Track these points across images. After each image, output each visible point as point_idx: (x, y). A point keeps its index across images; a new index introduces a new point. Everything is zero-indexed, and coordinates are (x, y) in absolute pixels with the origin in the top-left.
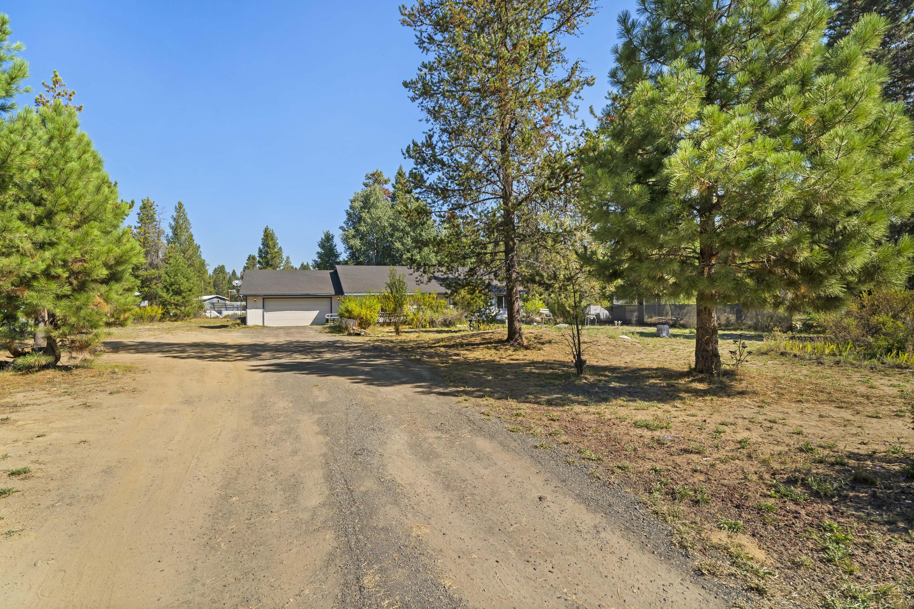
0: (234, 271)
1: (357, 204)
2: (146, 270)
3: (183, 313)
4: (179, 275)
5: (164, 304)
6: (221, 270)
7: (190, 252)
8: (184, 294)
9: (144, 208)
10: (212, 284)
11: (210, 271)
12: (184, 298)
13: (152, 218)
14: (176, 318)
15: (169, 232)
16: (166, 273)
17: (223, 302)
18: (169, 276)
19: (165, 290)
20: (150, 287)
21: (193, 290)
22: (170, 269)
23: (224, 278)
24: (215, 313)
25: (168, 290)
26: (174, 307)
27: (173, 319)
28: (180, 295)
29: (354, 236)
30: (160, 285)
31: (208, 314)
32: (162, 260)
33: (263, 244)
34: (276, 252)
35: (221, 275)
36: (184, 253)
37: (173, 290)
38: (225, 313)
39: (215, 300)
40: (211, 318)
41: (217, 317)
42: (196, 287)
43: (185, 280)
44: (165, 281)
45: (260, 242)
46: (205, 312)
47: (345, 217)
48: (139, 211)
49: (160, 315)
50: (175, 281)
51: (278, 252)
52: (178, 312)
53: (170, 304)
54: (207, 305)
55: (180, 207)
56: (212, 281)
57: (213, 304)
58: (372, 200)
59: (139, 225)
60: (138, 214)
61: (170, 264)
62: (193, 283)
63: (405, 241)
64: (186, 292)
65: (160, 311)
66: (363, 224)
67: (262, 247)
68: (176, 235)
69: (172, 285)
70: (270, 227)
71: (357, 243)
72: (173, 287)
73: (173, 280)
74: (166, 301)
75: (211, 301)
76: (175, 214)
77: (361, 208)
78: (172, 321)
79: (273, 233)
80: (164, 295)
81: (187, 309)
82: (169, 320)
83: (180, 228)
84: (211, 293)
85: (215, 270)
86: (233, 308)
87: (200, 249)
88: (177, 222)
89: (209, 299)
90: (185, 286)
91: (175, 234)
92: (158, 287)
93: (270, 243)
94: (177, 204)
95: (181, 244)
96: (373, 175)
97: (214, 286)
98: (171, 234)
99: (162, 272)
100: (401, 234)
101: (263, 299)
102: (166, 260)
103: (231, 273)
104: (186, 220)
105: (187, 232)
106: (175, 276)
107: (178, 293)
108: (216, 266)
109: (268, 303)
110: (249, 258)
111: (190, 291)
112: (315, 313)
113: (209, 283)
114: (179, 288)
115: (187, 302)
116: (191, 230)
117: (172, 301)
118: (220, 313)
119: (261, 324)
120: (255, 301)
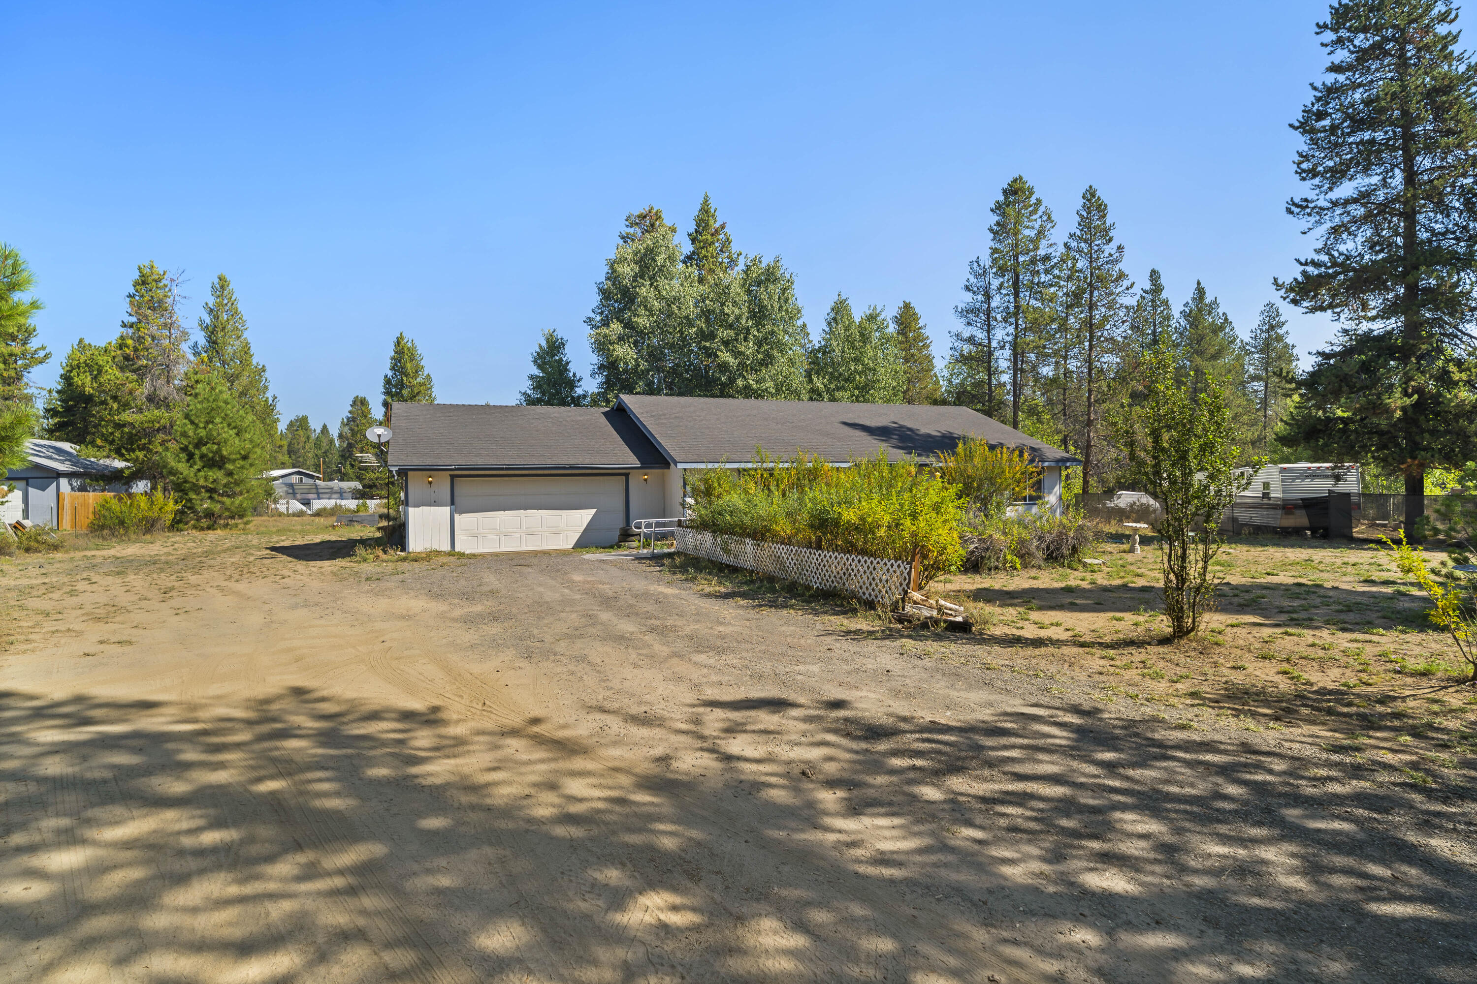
0: (325, 427)
1: (627, 270)
2: (141, 411)
3: (227, 509)
4: (218, 420)
5: (181, 488)
6: (301, 424)
7: (244, 380)
8: (230, 466)
9: (144, 283)
10: (285, 448)
11: (282, 426)
12: (230, 474)
13: (158, 306)
14: (211, 521)
15: (201, 338)
16: (187, 416)
17: (311, 481)
18: (192, 423)
19: (183, 456)
20: (149, 450)
21: (252, 456)
22: (195, 406)
23: (308, 438)
24: (296, 505)
25: (191, 456)
26: (204, 494)
27: (204, 522)
28: (220, 468)
29: (621, 339)
30: (172, 445)
31: (282, 507)
32: (178, 390)
33: (393, 369)
34: (420, 385)
35: (301, 432)
36: (232, 383)
37: (202, 456)
38: (318, 504)
39: (295, 479)
40: (288, 515)
41: (301, 514)
42: (258, 450)
43: (232, 432)
44: (184, 434)
45: (388, 364)
46: (276, 501)
47: (595, 299)
48: (132, 291)
49: (171, 516)
50: (209, 436)
51: (424, 384)
52: (217, 508)
53: (196, 488)
54: (279, 488)
55: (222, 287)
56: (285, 443)
57: (291, 486)
58: (660, 260)
59: (134, 319)
60: (130, 296)
61: (196, 395)
62: (251, 441)
63: (743, 349)
64: (234, 461)
65: (171, 506)
66: (642, 311)
67: (390, 374)
68: (215, 343)
69: (199, 444)
70: (408, 336)
71: (626, 353)
72: (204, 449)
73: (202, 433)
74: (186, 482)
75: (286, 480)
76: (212, 301)
77: (635, 277)
78: (202, 529)
79: (414, 347)
80: (182, 467)
81: (238, 500)
82: (194, 527)
83: (223, 329)
84: (283, 466)
85: (291, 424)
86: (331, 493)
87: (266, 375)
88: (217, 318)
89: (283, 477)
90: (232, 445)
91: (213, 342)
92: (167, 449)
93: (408, 365)
94: (216, 281)
95: (224, 363)
96: (643, 217)
97: (289, 453)
98: (202, 342)
99: (177, 415)
100: (732, 333)
101: (453, 477)
102: (188, 390)
103: (318, 431)
104: (235, 314)
105: (238, 337)
106: (207, 423)
107: (216, 462)
108: (293, 418)
109: (465, 488)
110: (354, 402)
111: (245, 458)
112: (585, 516)
113: (280, 447)
114: (219, 451)
115: (237, 483)
116: (246, 335)
117: (202, 482)
118: (307, 503)
119: (447, 547)
120: (430, 483)
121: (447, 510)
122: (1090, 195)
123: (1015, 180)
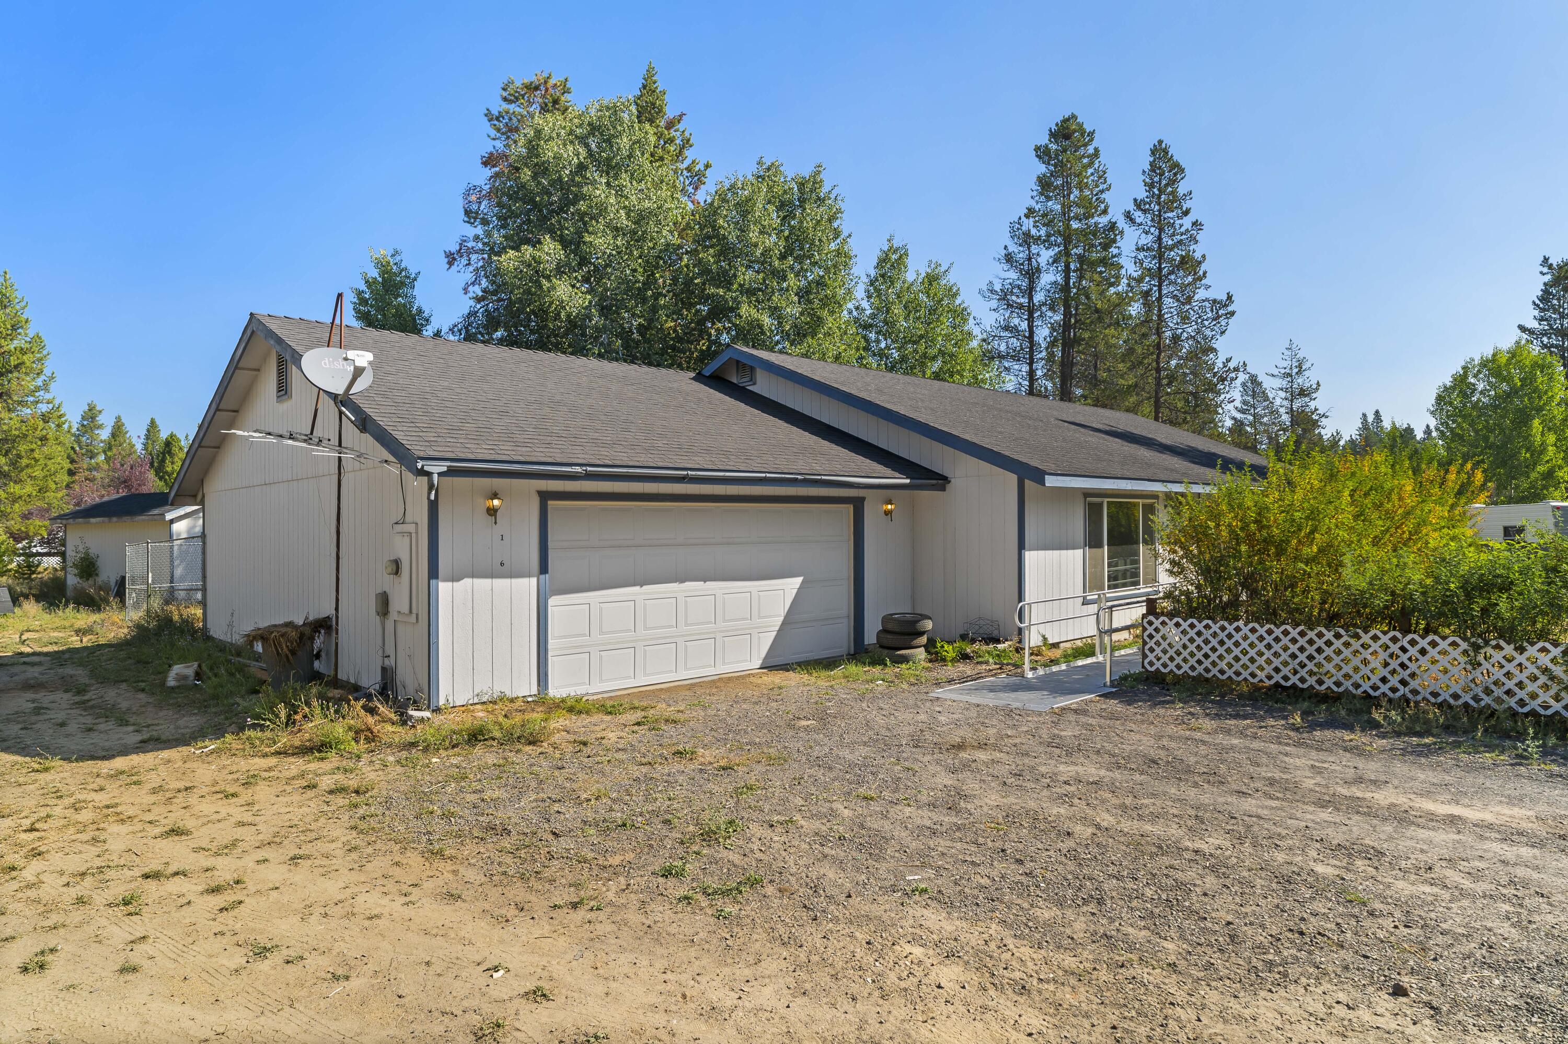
101: (545, 497)
109: (573, 529)
119: (527, 687)
120: (492, 512)
121: (528, 586)
122: (1160, 152)
123: (1066, 120)
